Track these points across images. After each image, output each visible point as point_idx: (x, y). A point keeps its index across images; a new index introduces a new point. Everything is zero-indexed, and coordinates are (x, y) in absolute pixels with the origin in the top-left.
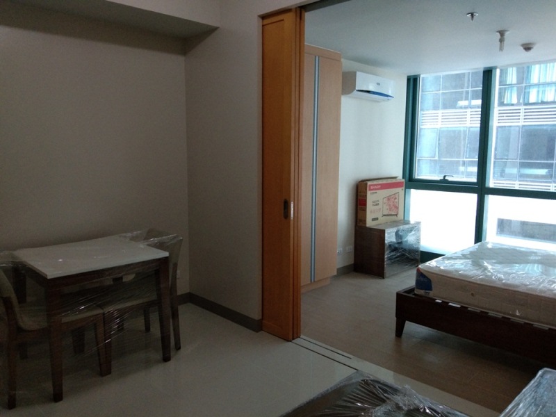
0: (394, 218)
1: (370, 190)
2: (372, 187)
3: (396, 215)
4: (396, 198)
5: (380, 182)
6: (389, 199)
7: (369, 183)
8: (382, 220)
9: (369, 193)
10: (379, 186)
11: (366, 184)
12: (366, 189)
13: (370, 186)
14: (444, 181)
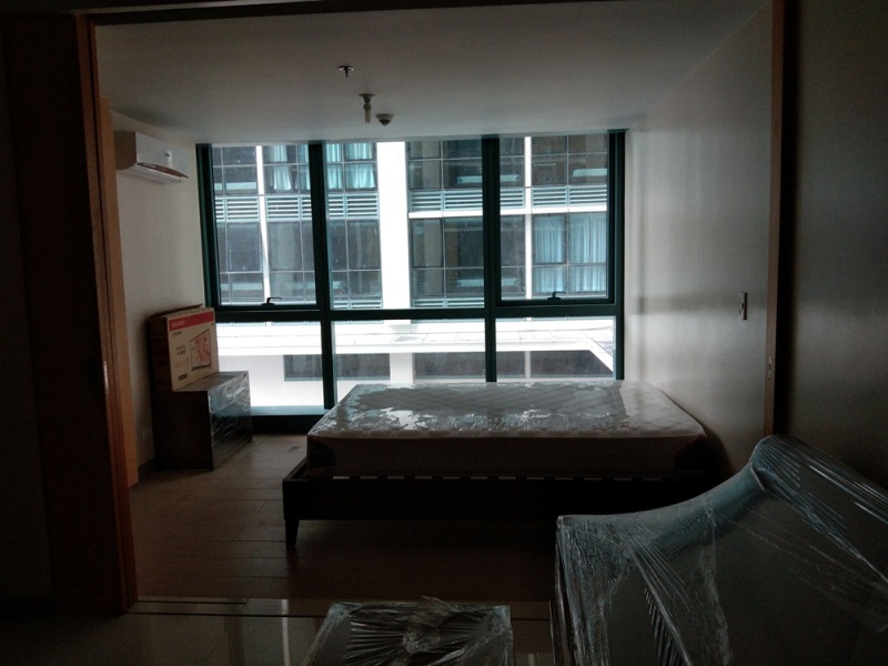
0: (207, 370)
1: (172, 329)
2: (174, 325)
3: (209, 366)
4: (205, 340)
5: (184, 315)
6: (197, 342)
7: (169, 318)
8: (193, 376)
9: (170, 333)
10: (182, 323)
11: (165, 319)
12: (166, 329)
13: (171, 322)
14: (268, 306)
